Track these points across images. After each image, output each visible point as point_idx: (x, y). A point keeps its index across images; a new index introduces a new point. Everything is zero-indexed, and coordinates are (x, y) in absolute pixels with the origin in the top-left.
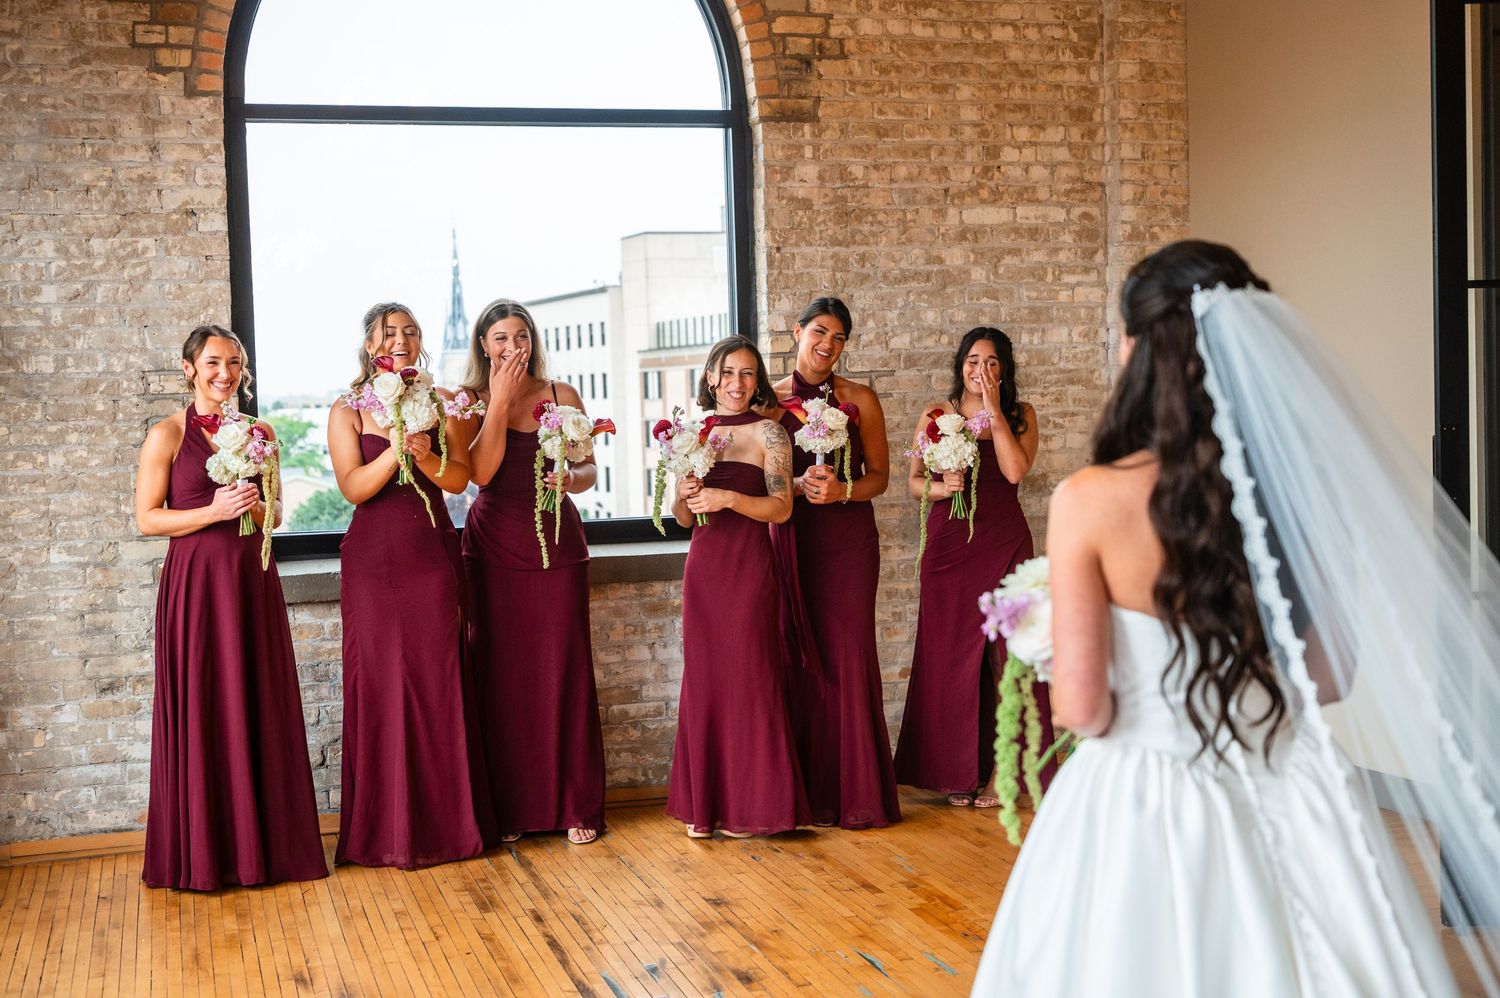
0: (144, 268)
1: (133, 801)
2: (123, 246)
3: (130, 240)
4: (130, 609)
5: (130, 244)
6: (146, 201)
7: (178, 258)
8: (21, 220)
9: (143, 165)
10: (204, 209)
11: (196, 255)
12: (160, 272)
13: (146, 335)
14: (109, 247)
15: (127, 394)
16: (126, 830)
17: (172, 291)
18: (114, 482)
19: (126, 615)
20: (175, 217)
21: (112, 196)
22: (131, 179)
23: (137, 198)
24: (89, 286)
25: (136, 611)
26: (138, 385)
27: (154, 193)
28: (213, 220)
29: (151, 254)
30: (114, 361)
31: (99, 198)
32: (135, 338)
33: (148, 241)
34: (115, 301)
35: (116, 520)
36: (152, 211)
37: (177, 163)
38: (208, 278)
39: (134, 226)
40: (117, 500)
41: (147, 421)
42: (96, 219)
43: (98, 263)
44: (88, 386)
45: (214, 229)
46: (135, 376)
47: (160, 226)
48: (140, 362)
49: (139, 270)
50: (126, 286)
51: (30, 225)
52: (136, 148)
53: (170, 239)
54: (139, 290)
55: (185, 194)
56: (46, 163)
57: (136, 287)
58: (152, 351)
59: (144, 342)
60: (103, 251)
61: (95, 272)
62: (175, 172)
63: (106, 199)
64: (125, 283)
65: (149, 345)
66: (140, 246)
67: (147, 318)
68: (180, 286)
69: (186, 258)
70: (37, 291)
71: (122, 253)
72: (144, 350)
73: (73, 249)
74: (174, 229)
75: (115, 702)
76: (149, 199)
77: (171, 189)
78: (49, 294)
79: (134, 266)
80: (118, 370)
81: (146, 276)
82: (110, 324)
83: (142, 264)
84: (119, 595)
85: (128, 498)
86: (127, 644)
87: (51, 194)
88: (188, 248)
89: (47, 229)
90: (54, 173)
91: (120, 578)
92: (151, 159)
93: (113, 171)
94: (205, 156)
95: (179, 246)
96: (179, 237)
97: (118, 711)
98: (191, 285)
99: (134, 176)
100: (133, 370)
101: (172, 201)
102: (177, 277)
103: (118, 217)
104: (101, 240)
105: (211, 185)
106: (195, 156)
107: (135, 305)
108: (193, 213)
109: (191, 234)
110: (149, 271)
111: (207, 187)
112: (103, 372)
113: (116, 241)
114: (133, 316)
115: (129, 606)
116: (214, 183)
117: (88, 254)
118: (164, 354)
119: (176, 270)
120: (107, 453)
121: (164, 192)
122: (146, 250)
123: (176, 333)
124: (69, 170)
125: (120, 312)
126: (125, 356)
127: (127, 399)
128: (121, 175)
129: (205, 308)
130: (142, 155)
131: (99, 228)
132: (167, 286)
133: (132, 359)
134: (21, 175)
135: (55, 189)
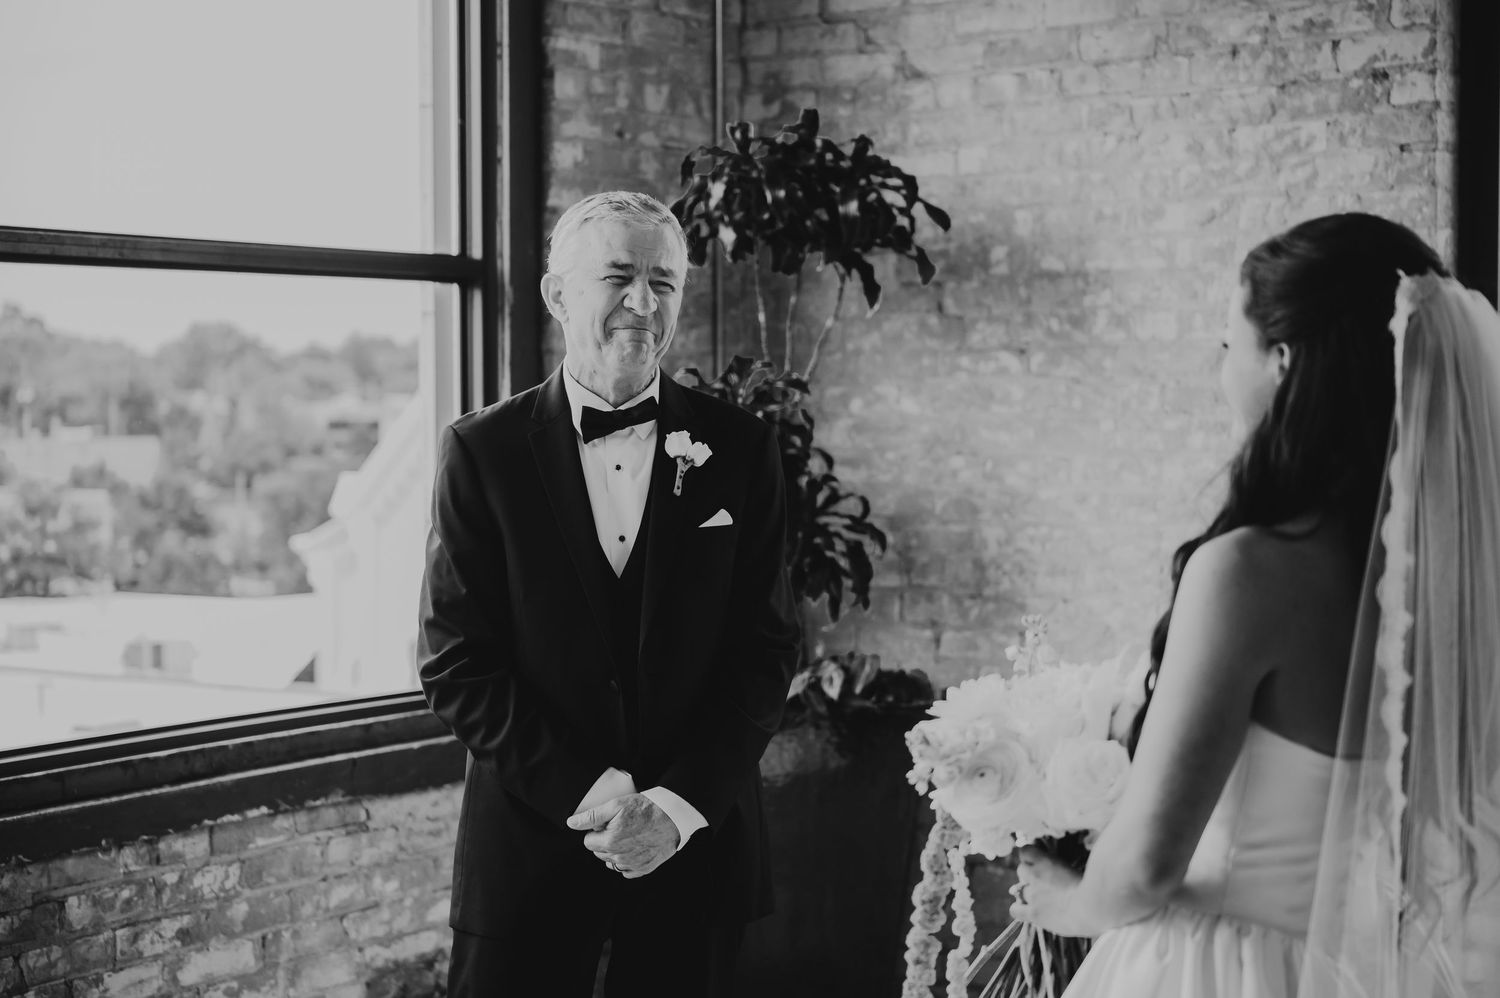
2: (1280, 135)
3: (1289, 126)
6: (1315, 61)
7: (1359, 150)
8: (1142, 105)
10: (1401, 68)
11: (1383, 143)
20: (1356, 83)
21: (1267, 57)
22: (1294, 28)
24: (1230, 203)
27: (1327, 47)
28: (1414, 84)
29: (1319, 146)
31: (1249, 61)
33: (1316, 127)
36: (1324, 76)
42: (1242, 96)
43: (1243, 166)
45: (1415, 99)
47: (1334, 99)
49: (1302, 174)
51: (1156, 114)
53: (1348, 120)
56: (1180, 15)
61: (1238, 180)
66: (1303, 136)
70: (1158, 213)
73: (1210, 145)
74: (1356, 104)
78: (1177, 217)
81: (1310, 182)
83: (1303, 164)
87: (1183, 61)
89: (1176, 116)
90: (1189, 29)
93: (1272, 18)
95: (1359, 131)
96: (1362, 116)
99: (1299, 22)
101: (1353, 58)
103: (1273, 91)
108: (1385, 75)
110: (1315, 175)
111: (1406, 28)
113: (1269, 129)
116: (1418, 21)
117: (1230, 152)
121: (1342, 45)
124: (1209, 22)
128: (1282, 22)
131: (1247, 111)
134: (1147, 37)
135: (1189, 55)
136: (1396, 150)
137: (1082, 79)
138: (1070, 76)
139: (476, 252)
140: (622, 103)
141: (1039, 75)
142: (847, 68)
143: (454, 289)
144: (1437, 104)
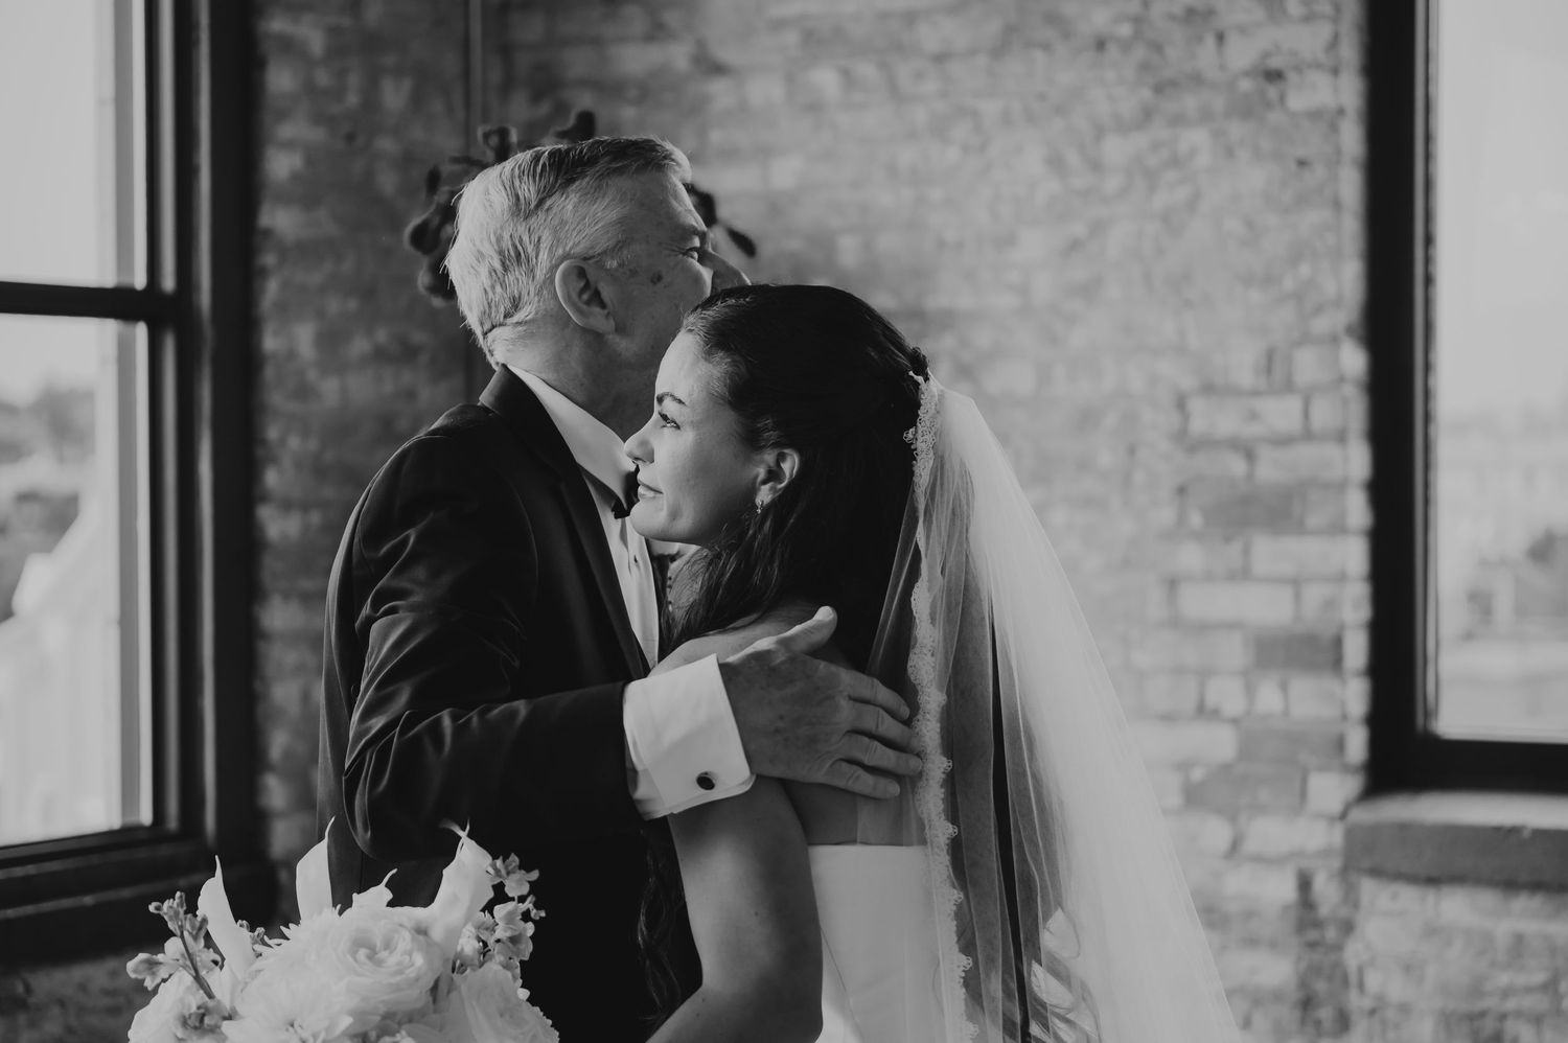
0: (1190, 189)
2: (1156, 146)
3: (1166, 135)
5: (1166, 144)
6: (1195, 57)
7: (1250, 165)
8: (990, 108)
10: (1298, 66)
11: (1277, 157)
12: (1216, 195)
13: (1189, 321)
14: (1131, 151)
15: (1151, 435)
18: (1120, 607)
20: (1245, 85)
21: (1140, 52)
22: (1172, 17)
23: (1181, 53)
24: (1098, 228)
26: (1168, 419)
27: (1210, 40)
28: (1313, 87)
29: (1203, 160)
30: (1132, 370)
31: (1118, 57)
32: (1168, 327)
33: (1196, 138)
34: (1139, 256)
36: (1206, 76)
38: (1302, 200)
39: (1175, 107)
40: (1125, 639)
41: (1182, 489)
42: (1111, 98)
43: (1113, 183)
44: (1087, 419)
45: (1315, 104)
46: (1168, 400)
47: (1219, 103)
48: (1174, 374)
49: (1182, 194)
50: (1158, 226)
51: (1006, 119)
53: (1236, 130)
54: (1179, 233)
55: (1265, 40)
57: (1175, 226)
58: (1196, 352)
59: (1182, 332)
60: (1121, 160)
61: (1107, 201)
63: (1130, 60)
64: (1156, 219)
65: (1193, 342)
66: (1183, 148)
67: (1191, 287)
68: (1251, 223)
69: (1264, 165)
70: (1007, 241)
71: (1152, 161)
72: (1182, 350)
73: (1073, 158)
74: (1246, 109)
76: (1202, 53)
77: (1243, 30)
78: (1034, 244)
79: (1172, 186)
80: (1137, 386)
81: (1192, 204)
82: (1128, 299)
83: (1183, 182)
85: (1144, 637)
87: (1039, 54)
88: (1265, 144)
89: (1031, 122)
90: (1046, 17)
93: (1145, 4)
95: (1250, 142)
96: (1251, 124)
98: (1270, 220)
99: (1177, 10)
100: (1160, 388)
101: (1242, 54)
102: (1245, 205)
103: (1148, 93)
105: (1313, 15)
107: (1172, 261)
108: (1280, 76)
109: (1273, 117)
110: (1197, 195)
111: (1305, 19)
112: (1113, 392)
113: (1144, 139)
114: (1167, 284)
116: (1318, 10)
117: (1096, 166)
118: (1217, 358)
119: (1242, 190)
120: (1112, 547)
121: (1228, 38)
122: (1193, 153)
123: (1239, 316)
124: (1070, 9)
125: (1146, 276)
126: (1149, 361)
127: (1151, 446)
129: (1294, 265)
131: (1116, 116)
133: (1161, 367)
134: (994, 27)
135: (1046, 47)
136: (1293, 166)
137: (919, 76)
138: (904, 71)
139: (169, 282)
140: (353, 99)
141: (867, 70)
142: (634, 59)
143: (141, 331)
144: (1341, 112)
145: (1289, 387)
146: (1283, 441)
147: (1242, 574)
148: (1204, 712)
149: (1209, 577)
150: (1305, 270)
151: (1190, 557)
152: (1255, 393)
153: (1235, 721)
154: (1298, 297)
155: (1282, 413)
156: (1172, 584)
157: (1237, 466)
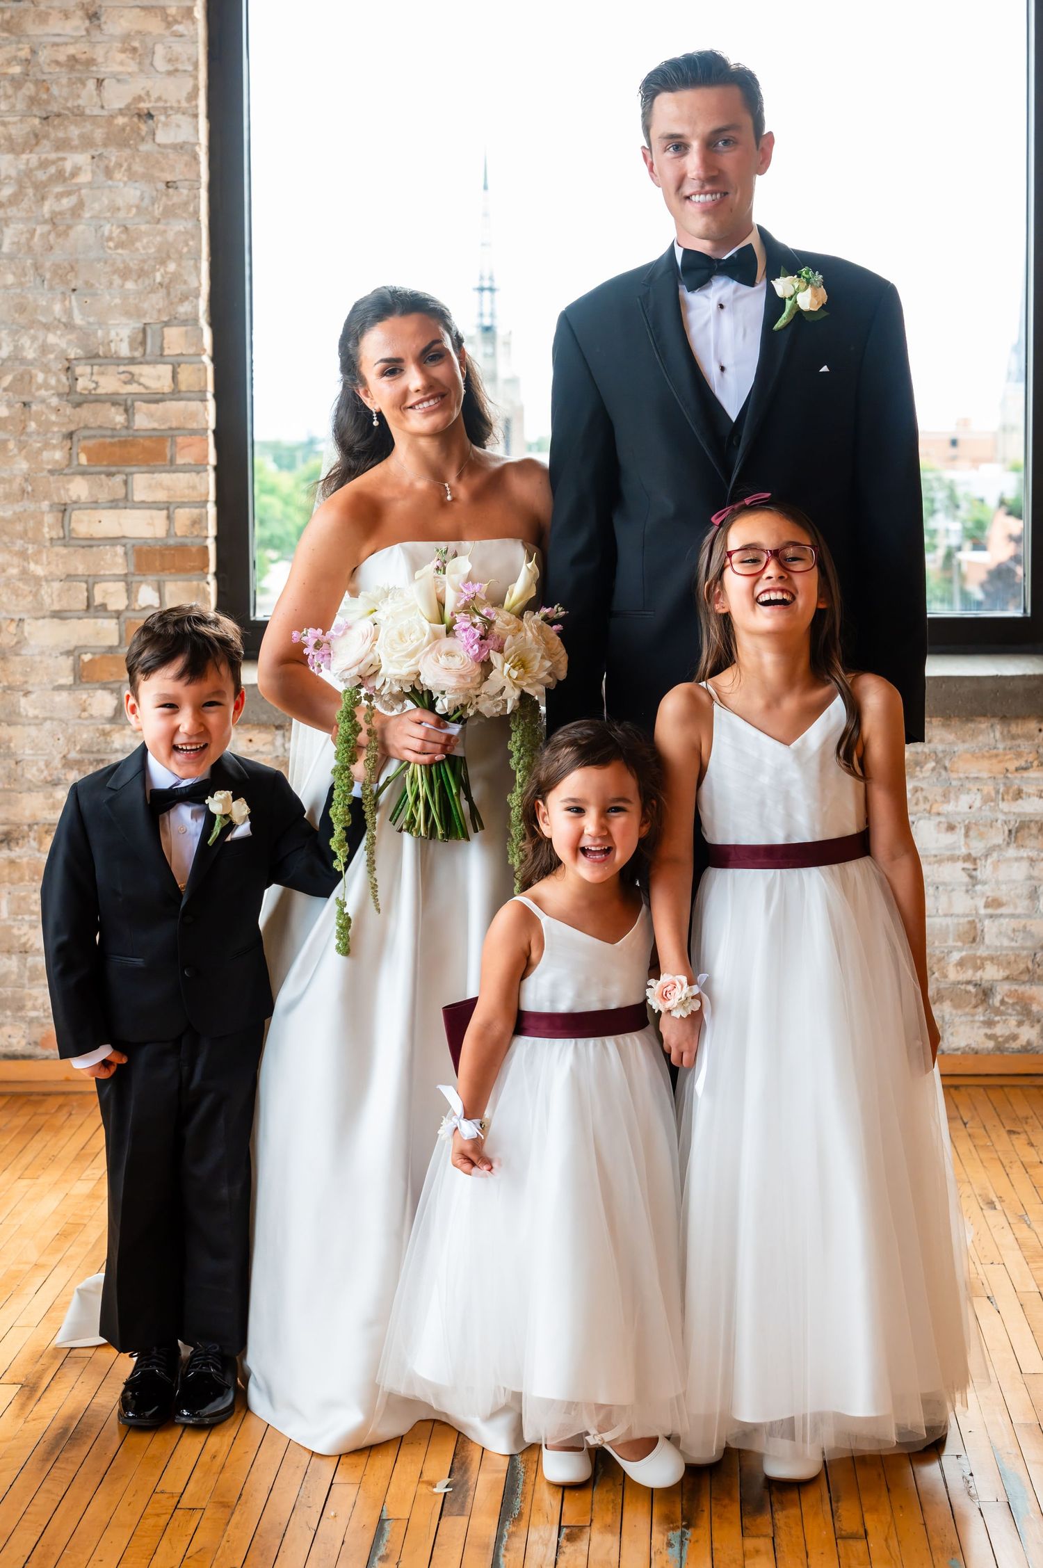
0: (73, 199)
1: (33, 1014)
4: (38, 722)
5: (53, 162)
9: (76, 40)
12: (96, 206)
13: (74, 303)
14: (22, 167)
15: (43, 393)
16: (24, 1057)
17: (114, 235)
18: (19, 527)
19: (33, 731)
23: (65, 91)
25: (48, 725)
26: (58, 381)
30: (25, 341)
32: (57, 308)
34: (30, 248)
35: (20, 584)
37: (126, 38)
38: (169, 212)
39: (61, 134)
40: (23, 554)
41: (70, 436)
46: (58, 366)
48: (63, 345)
50: (46, 228)
52: (66, 15)
54: (65, 234)
55: (137, 86)
57: (61, 228)
58: (81, 329)
59: (68, 312)
60: (13, 173)
62: (123, 51)
63: (20, 94)
64: (45, 222)
65: (78, 320)
67: (76, 277)
68: (126, 229)
69: (137, 185)
71: (41, 176)
72: (69, 326)
75: (12, 862)
76: (84, 93)
77: (117, 78)
79: (59, 196)
80: (30, 354)
82: (21, 284)
84: (23, 701)
85: (39, 552)
86: (32, 774)
88: (138, 168)
91: (25, 674)
92: (87, 30)
94: (169, 25)
97: (16, 876)
98: (143, 227)
100: (52, 356)
102: (122, 214)
104: (10, 157)
105: (177, 70)
106: (154, 26)
107: (58, 256)
109: (144, 147)
112: (9, 358)
114: (55, 273)
115: (36, 717)
118: (100, 333)
119: (120, 202)
120: (10, 481)
122: (76, 172)
123: (117, 301)
125: (37, 267)
126: (41, 335)
127: (43, 401)
129: (163, 263)
130: (76, 25)
132: (107, 229)
133: (52, 339)
145: (161, 358)
146: (156, 398)
147: (124, 502)
148: (93, 609)
149: (94, 505)
150: (172, 267)
151: (79, 488)
152: (132, 361)
153: (118, 615)
154: (166, 286)
155: (156, 377)
156: (64, 510)
157: (120, 419)
